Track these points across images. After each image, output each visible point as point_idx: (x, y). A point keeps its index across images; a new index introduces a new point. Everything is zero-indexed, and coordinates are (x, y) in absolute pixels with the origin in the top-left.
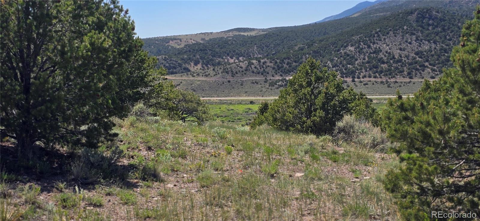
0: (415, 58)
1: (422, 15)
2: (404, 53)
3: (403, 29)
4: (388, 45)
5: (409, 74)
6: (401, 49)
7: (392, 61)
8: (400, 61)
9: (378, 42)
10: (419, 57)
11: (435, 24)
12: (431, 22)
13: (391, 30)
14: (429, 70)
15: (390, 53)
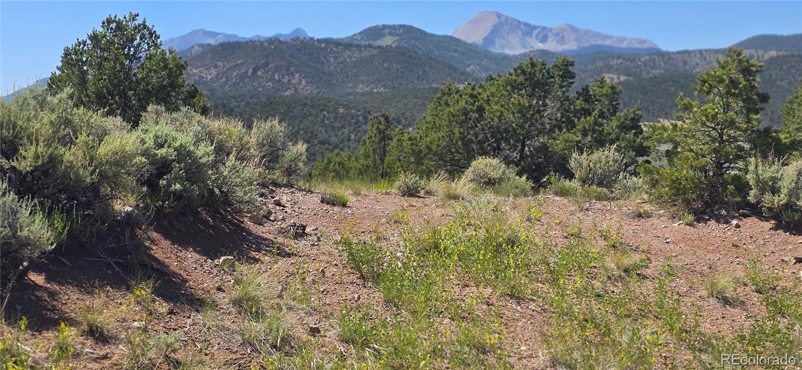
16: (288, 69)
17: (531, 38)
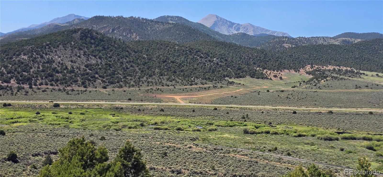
0: (86, 70)
1: (85, 35)
2: (75, 65)
3: (71, 44)
4: (60, 57)
5: (83, 83)
6: (72, 61)
7: (65, 71)
8: (72, 71)
9: (51, 53)
10: (89, 70)
11: (97, 43)
12: (92, 41)
13: (60, 44)
14: (100, 81)
15: (62, 64)
16: (130, 30)
17: (232, 28)
